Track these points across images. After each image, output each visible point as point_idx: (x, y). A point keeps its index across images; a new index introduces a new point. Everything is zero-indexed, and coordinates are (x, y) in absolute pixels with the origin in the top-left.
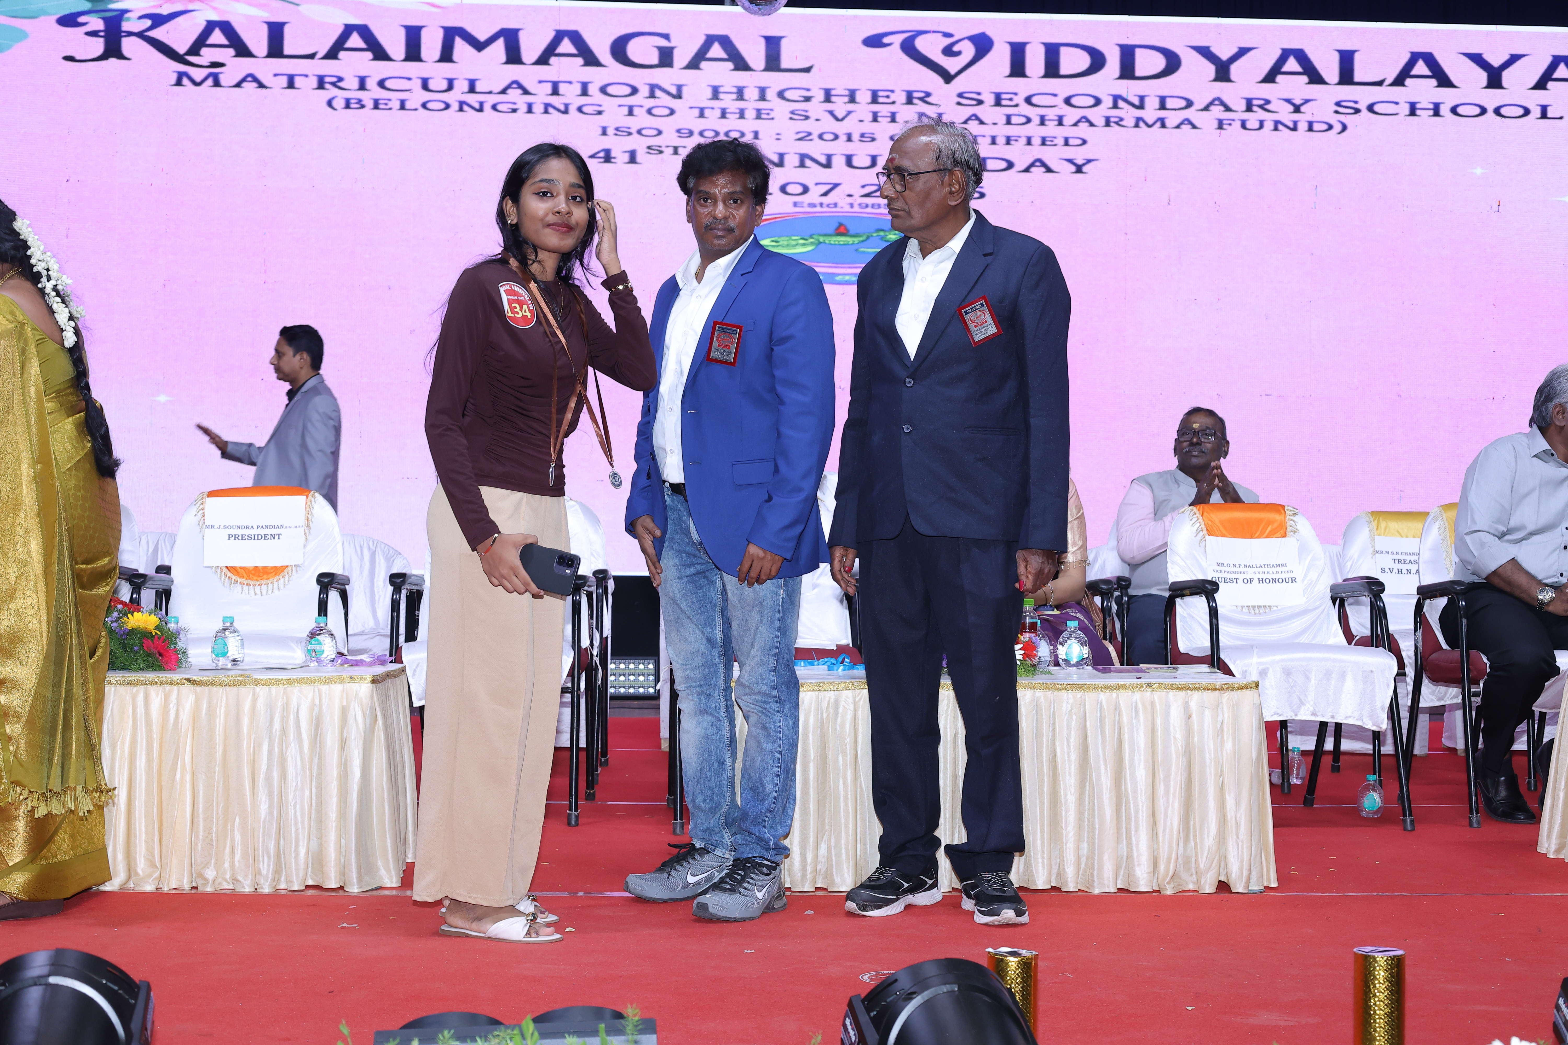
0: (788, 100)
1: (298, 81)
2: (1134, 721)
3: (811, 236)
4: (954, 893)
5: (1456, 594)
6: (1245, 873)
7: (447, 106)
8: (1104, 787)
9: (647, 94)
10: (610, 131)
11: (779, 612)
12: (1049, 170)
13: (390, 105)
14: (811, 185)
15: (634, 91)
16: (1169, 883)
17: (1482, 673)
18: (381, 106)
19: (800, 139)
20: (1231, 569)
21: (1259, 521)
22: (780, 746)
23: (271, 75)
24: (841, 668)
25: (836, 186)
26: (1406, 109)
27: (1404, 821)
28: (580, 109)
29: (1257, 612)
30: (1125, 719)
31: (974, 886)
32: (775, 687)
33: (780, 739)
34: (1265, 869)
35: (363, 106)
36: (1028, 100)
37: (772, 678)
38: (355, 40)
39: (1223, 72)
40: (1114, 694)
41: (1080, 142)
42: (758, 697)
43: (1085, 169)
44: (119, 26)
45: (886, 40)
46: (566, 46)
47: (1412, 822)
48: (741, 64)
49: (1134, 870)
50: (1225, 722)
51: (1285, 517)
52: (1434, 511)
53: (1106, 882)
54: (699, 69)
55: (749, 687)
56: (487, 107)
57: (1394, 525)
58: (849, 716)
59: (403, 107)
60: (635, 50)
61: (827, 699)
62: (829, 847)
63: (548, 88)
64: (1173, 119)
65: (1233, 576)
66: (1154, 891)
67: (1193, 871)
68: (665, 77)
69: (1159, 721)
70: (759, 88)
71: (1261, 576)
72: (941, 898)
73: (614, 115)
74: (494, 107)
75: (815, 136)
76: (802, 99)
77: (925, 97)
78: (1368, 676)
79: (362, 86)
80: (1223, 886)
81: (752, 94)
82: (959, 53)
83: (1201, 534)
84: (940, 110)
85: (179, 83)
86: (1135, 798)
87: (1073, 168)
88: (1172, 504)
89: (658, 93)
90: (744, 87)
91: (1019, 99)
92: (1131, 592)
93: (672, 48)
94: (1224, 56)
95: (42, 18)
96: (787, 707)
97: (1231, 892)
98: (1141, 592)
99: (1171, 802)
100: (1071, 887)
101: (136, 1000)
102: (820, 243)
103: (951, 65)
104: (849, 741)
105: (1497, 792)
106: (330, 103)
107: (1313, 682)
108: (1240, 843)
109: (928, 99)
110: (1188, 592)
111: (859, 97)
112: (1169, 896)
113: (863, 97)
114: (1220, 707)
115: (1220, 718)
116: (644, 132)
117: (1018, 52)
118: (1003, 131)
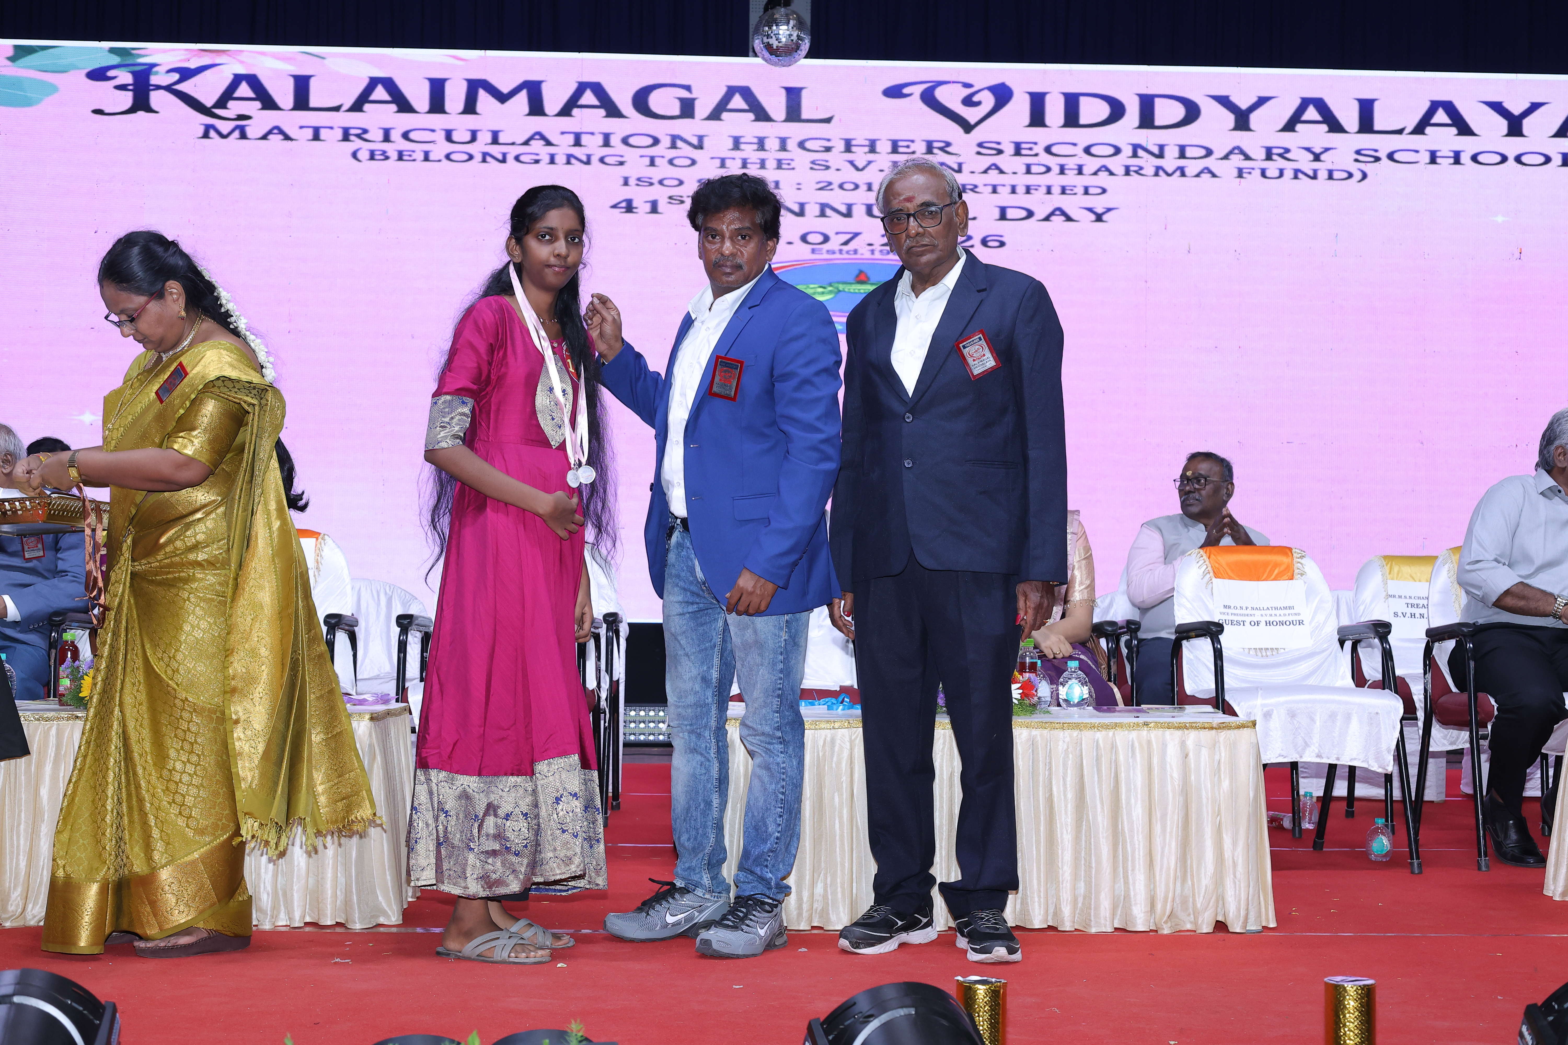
0: (809, 150)
1: (323, 133)
2: (1130, 760)
3: (830, 285)
4: (949, 932)
5: (1464, 636)
6: (1243, 913)
7: (471, 157)
8: (1101, 825)
9: (668, 145)
10: (632, 182)
11: (781, 654)
12: (1069, 219)
13: (414, 156)
14: (831, 234)
15: (656, 141)
16: (1166, 922)
17: (1490, 715)
18: (405, 158)
19: (821, 189)
20: (1238, 611)
21: (1266, 564)
22: (783, 787)
23: (297, 128)
24: (841, 707)
25: (856, 235)
26: (1427, 158)
27: (1412, 864)
28: (602, 160)
29: (1264, 654)
30: (1121, 758)
31: (967, 925)
32: (778, 728)
33: (783, 780)
34: (1263, 910)
35: (387, 158)
36: (1048, 150)
37: (776, 719)
38: (380, 93)
39: (1242, 121)
40: (1111, 733)
41: (1099, 191)
42: (762, 738)
43: (1105, 217)
44: (147, 79)
45: (906, 91)
46: (589, 98)
47: (1420, 865)
48: (762, 115)
49: (1131, 909)
50: (1223, 760)
51: (1293, 559)
52: (1443, 554)
53: (1103, 921)
54: (720, 120)
55: (753, 729)
56: (510, 158)
57: (1407, 569)
58: (846, 754)
59: (426, 158)
60: (657, 101)
61: (823, 737)
62: (825, 884)
63: (571, 139)
64: (1193, 167)
65: (1240, 618)
66: (1151, 931)
67: (1191, 910)
68: (686, 128)
69: (1155, 761)
70: (780, 138)
71: (1268, 619)
72: (936, 936)
73: (636, 165)
74: (517, 158)
75: (835, 186)
76: (823, 149)
77: (946, 147)
78: (1373, 718)
79: (387, 138)
80: (1221, 926)
81: (772, 144)
82: (978, 103)
83: (1208, 576)
84: (960, 160)
85: (206, 135)
86: (1132, 837)
87: (1093, 217)
88: (1182, 547)
89: (679, 144)
90: (765, 138)
91: (1039, 149)
92: (1141, 635)
93: (693, 100)
94: (1244, 105)
95: (72, 72)
96: (791, 748)
97: (1228, 931)
98: (1150, 636)
99: (1167, 841)
100: (1067, 926)
101: (101, 1020)
102: (840, 291)
103: (971, 115)
104: (845, 779)
105: (1506, 836)
106: (354, 155)
107: (1318, 723)
108: (1237, 883)
109: (948, 149)
110: (1193, 634)
111: (879, 147)
112: (1166, 935)
113: (884, 147)
114: (1217, 745)
115: (1217, 757)
116: (665, 182)
117: (1038, 102)
118: (1022, 180)
